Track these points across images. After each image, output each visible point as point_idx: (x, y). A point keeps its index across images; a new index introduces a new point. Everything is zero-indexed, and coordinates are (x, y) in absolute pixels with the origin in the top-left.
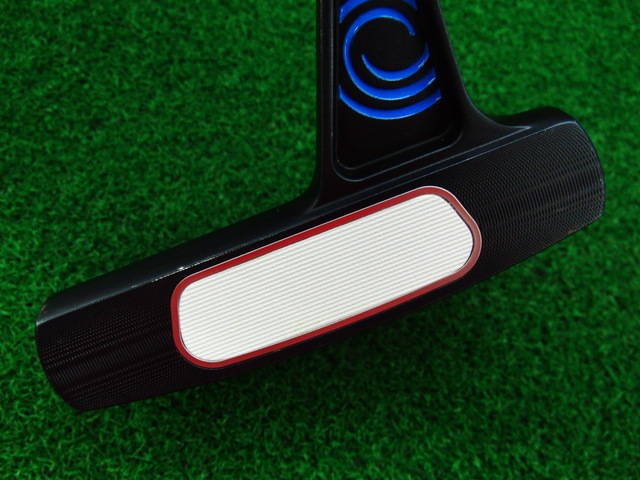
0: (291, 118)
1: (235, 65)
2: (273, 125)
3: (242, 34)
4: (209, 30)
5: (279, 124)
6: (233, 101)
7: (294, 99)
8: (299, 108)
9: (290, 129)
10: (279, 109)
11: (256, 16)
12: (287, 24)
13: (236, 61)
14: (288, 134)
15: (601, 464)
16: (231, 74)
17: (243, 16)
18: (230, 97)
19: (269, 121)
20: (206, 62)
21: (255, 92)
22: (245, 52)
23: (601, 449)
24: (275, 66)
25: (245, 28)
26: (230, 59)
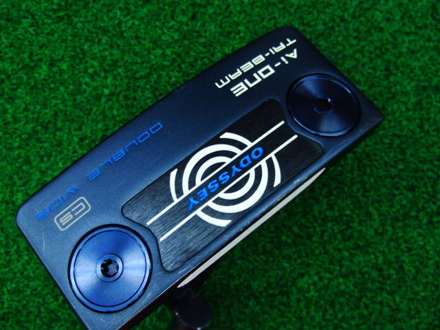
0: (91, 76)
1: (40, 60)
2: (84, 86)
3: (32, 35)
4: (11, 45)
5: (86, 84)
6: (52, 86)
7: (87, 62)
8: (92, 67)
9: (95, 84)
10: (81, 74)
11: (33, 16)
12: (55, 11)
13: (39, 56)
14: (96, 88)
15: (366, 191)
16: (41, 68)
17: (26, 23)
18: (49, 84)
19: (80, 85)
20: (22, 69)
21: (62, 72)
22: (41, 47)
23: (363, 182)
24: (64, 45)
25: (31, 30)
26: (35, 58)
